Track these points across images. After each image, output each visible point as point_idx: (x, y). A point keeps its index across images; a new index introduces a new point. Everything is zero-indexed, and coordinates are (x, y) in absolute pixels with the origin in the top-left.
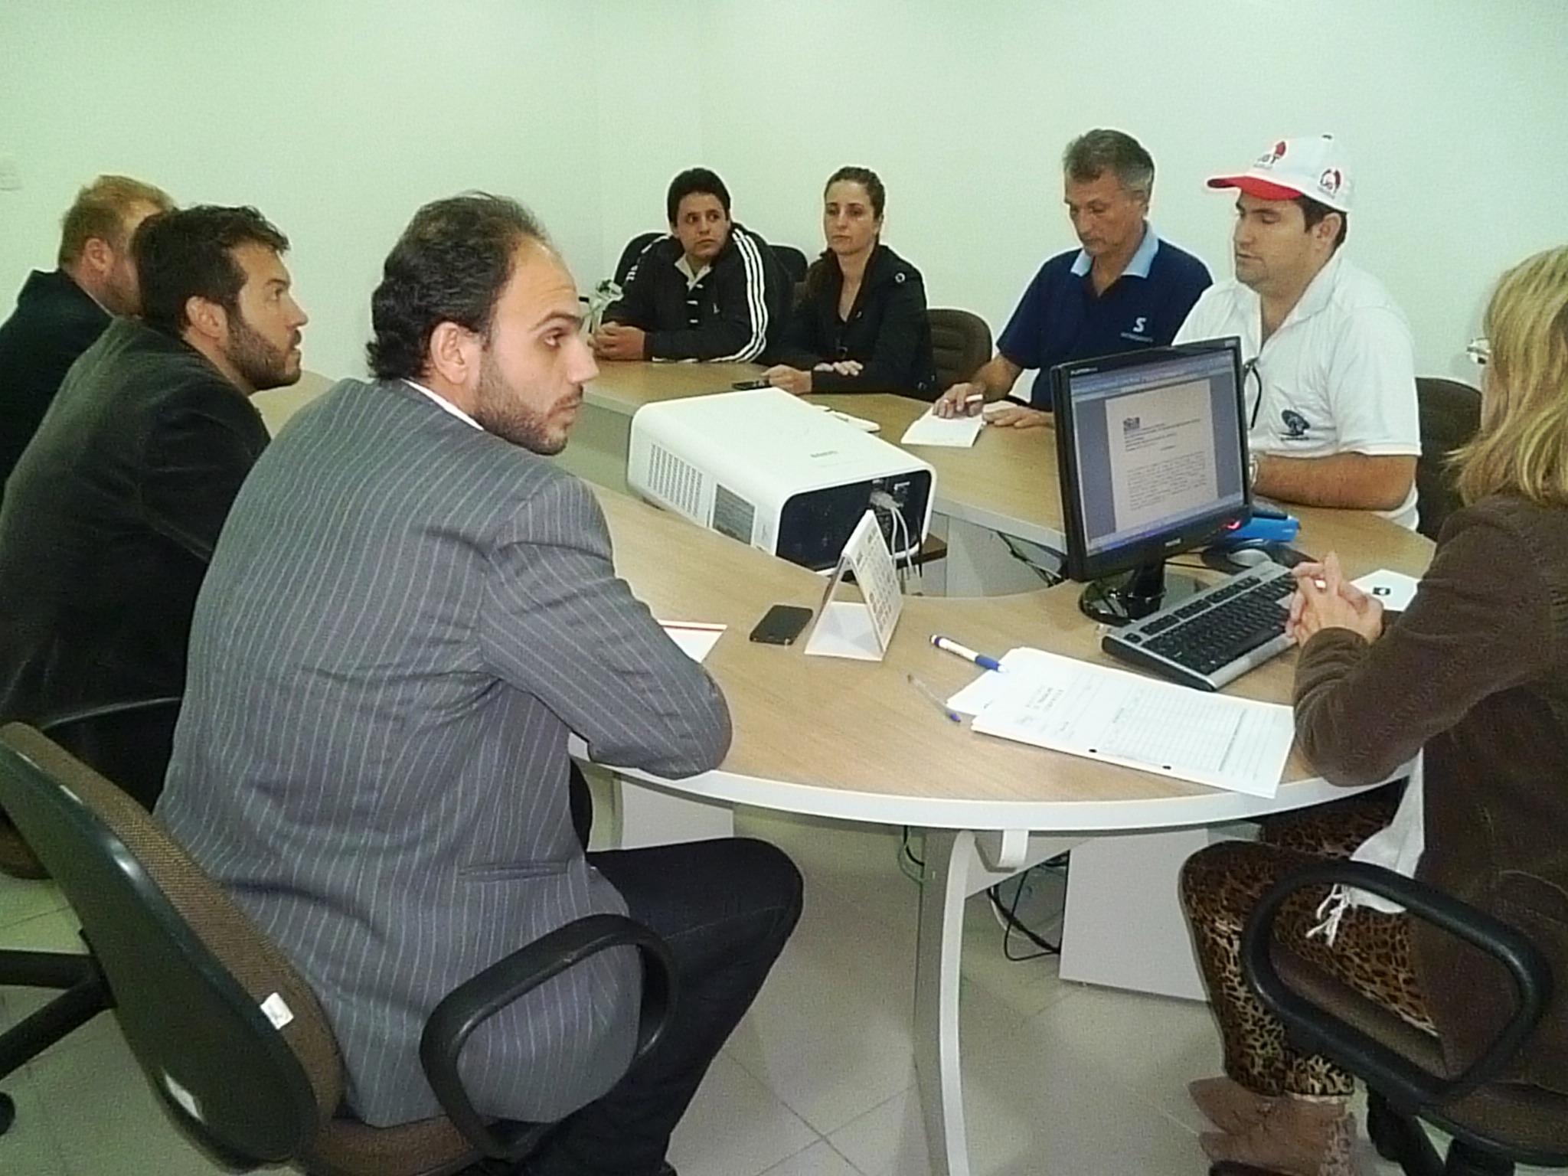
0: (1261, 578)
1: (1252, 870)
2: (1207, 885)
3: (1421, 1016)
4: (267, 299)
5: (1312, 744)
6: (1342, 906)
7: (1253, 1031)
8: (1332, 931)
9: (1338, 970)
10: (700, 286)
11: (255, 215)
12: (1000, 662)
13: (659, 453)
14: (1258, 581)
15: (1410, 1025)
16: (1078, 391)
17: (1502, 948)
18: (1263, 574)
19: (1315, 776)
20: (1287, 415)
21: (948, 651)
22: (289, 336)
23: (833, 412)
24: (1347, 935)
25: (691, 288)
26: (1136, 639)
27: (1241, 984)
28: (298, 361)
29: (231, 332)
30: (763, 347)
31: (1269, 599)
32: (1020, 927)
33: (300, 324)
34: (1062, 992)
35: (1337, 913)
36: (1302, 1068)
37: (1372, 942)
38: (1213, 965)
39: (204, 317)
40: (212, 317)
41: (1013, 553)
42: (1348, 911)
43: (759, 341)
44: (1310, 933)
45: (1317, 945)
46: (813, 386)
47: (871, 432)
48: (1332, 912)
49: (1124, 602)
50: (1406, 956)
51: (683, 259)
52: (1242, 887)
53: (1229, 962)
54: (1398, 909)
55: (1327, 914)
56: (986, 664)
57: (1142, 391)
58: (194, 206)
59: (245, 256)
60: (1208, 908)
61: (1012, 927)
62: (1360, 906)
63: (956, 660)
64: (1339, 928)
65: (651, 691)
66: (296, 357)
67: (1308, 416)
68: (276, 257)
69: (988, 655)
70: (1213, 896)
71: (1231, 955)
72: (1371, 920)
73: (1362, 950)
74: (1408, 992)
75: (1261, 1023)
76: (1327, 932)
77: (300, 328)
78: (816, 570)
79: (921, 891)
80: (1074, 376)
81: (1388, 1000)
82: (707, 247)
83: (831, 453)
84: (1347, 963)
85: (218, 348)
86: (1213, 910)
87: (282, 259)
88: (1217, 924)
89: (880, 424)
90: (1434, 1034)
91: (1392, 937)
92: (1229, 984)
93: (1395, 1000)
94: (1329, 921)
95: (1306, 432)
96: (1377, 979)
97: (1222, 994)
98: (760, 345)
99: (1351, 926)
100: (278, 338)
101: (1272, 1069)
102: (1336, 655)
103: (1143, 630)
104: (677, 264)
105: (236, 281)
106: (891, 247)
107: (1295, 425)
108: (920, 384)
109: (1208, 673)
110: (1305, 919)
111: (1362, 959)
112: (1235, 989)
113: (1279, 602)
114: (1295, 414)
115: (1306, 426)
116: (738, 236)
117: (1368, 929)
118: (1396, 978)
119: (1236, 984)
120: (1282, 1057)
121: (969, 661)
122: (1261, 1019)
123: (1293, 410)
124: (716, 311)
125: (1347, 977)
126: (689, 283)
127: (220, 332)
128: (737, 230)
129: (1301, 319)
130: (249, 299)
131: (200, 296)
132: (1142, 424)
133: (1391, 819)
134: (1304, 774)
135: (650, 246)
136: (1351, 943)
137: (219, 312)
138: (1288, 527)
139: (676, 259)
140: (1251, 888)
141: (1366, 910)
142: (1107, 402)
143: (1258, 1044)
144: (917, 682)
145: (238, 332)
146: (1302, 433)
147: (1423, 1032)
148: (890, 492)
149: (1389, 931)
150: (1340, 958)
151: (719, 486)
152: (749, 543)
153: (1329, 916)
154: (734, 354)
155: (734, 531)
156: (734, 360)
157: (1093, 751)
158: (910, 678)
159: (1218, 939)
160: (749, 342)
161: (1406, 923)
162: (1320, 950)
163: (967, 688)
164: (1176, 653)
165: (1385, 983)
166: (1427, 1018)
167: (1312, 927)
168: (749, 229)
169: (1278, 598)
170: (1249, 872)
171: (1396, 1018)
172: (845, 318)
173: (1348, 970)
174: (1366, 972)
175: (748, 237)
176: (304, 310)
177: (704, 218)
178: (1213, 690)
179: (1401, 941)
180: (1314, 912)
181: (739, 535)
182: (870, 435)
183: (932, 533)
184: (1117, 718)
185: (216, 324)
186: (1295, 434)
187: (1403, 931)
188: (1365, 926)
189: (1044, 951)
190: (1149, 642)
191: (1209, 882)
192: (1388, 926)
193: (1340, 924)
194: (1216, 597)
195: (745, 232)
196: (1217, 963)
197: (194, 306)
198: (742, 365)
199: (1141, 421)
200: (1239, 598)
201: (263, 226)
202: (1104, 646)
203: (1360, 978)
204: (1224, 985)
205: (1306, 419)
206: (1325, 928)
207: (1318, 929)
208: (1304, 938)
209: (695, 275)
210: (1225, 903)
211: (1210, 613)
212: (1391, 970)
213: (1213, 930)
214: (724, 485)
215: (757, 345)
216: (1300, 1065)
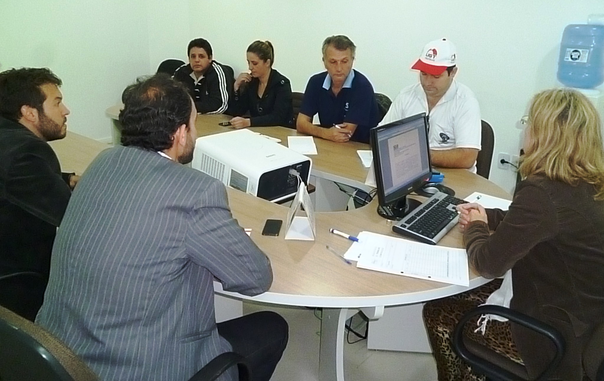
0: (439, 199)
1: (451, 308)
2: (434, 315)
3: (518, 358)
4: (55, 105)
5: (478, 264)
6: (486, 320)
7: (451, 366)
8: (483, 330)
9: (486, 344)
10: (200, 84)
11: (48, 71)
12: (358, 238)
13: (205, 157)
14: (438, 200)
15: (514, 361)
16: (380, 137)
17: (546, 332)
18: (439, 197)
19: (479, 276)
20: (441, 135)
21: (337, 235)
22: (63, 120)
23: (262, 135)
24: (489, 331)
25: (196, 84)
26: (405, 226)
27: (447, 350)
28: (66, 129)
29: (40, 119)
30: (227, 107)
31: (443, 207)
32: (352, 331)
33: (67, 114)
34: (369, 354)
35: (485, 323)
36: (468, 377)
37: (498, 333)
38: (437, 344)
39: (28, 113)
40: (32, 113)
41: (340, 189)
42: (488, 322)
43: (225, 105)
44: (476, 331)
45: (478, 335)
46: (251, 124)
47: (278, 143)
48: (483, 322)
49: (393, 210)
50: (511, 337)
51: (193, 73)
52: (448, 315)
53: (443, 342)
54: (507, 320)
55: (481, 324)
56: (353, 239)
57: (399, 135)
58: (22, 68)
59: (45, 88)
60: (435, 323)
61: (350, 332)
62: (492, 320)
63: (342, 239)
64: (486, 328)
65: (248, 262)
66: (65, 128)
67: (449, 135)
68: (57, 88)
69: (353, 236)
70: (437, 319)
71: (444, 340)
72: (497, 325)
73: (495, 336)
74: (513, 350)
75: (454, 363)
76: (482, 330)
77: (66, 116)
78: (270, 201)
79: (321, 322)
80: (379, 132)
81: (505, 353)
82: (198, 67)
83: (273, 155)
84: (489, 341)
85: (34, 125)
86: (437, 323)
87: (59, 89)
88: (439, 329)
89: (281, 139)
90: (524, 364)
91: (506, 330)
92: (443, 350)
93: (508, 353)
94: (483, 325)
95: (448, 141)
96: (501, 346)
97: (439, 354)
98: (226, 107)
99: (490, 327)
100: (58, 120)
101: (457, 378)
102: (477, 230)
103: (406, 222)
104: (191, 75)
105: (42, 98)
106: (278, 71)
107: (444, 138)
108: (290, 122)
109: (432, 238)
110: (473, 326)
111: (495, 339)
112: (445, 352)
113: (447, 208)
114: (444, 134)
115: (448, 138)
116: (215, 65)
117: (497, 328)
118: (508, 345)
119: (446, 350)
120: (460, 374)
121: (346, 238)
122: (454, 361)
123: (444, 133)
124: (207, 93)
125: (490, 346)
126: (195, 83)
127: (35, 119)
128: (214, 63)
129: (446, 101)
130: (47, 106)
131: (27, 105)
132: (399, 147)
133: (499, 287)
134: (475, 276)
135: (179, 68)
136: (491, 333)
137: (35, 111)
138: (441, 177)
139: (190, 73)
140: (451, 315)
141: (495, 321)
142: (389, 140)
143: (452, 371)
144: (330, 248)
145: (43, 119)
146: (446, 141)
147: (518, 363)
148: (295, 169)
149: (504, 328)
150: (487, 339)
151: (232, 170)
152: (246, 192)
153: (482, 324)
154: (216, 111)
155: (239, 187)
156: (216, 113)
157: (402, 272)
158: (327, 247)
159: (439, 334)
160: (221, 106)
161: (510, 325)
162: (479, 337)
163: (349, 250)
164: (420, 231)
165: (504, 347)
166: (520, 358)
167: (476, 329)
168: (218, 62)
169: (447, 206)
170: (450, 309)
171: (508, 359)
172: (261, 96)
173: (490, 343)
174: (497, 344)
175: (219, 65)
176: (68, 108)
177: (197, 57)
178: (435, 244)
179: (509, 332)
180: (477, 323)
181: (241, 189)
182: (279, 144)
183: (310, 183)
184: (406, 258)
185: (33, 116)
186: (444, 141)
187: (509, 328)
188: (495, 327)
189: (361, 339)
190: (410, 227)
191: (435, 313)
192: (503, 326)
193: (486, 326)
194: (427, 207)
195: (217, 64)
196: (438, 343)
197: (24, 109)
198: (219, 115)
199: (399, 145)
200: (434, 207)
201: (52, 76)
202: (393, 229)
203: (495, 346)
204: (441, 350)
205: (448, 136)
206: (481, 329)
207: (478, 329)
208: (473, 332)
209: (197, 79)
210: (442, 321)
211: (426, 214)
212: (506, 342)
213: (437, 331)
214: (234, 169)
215: (224, 107)
216: (467, 376)
